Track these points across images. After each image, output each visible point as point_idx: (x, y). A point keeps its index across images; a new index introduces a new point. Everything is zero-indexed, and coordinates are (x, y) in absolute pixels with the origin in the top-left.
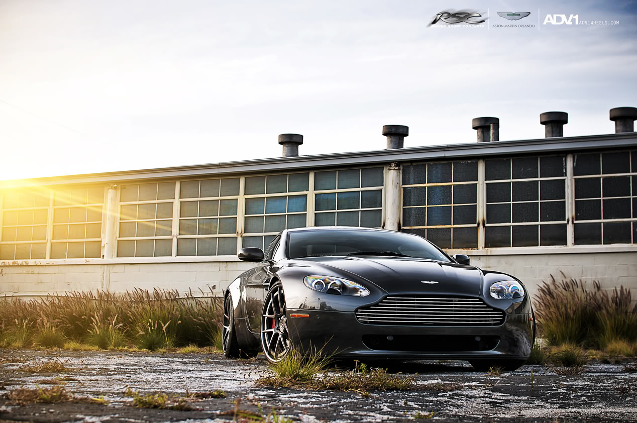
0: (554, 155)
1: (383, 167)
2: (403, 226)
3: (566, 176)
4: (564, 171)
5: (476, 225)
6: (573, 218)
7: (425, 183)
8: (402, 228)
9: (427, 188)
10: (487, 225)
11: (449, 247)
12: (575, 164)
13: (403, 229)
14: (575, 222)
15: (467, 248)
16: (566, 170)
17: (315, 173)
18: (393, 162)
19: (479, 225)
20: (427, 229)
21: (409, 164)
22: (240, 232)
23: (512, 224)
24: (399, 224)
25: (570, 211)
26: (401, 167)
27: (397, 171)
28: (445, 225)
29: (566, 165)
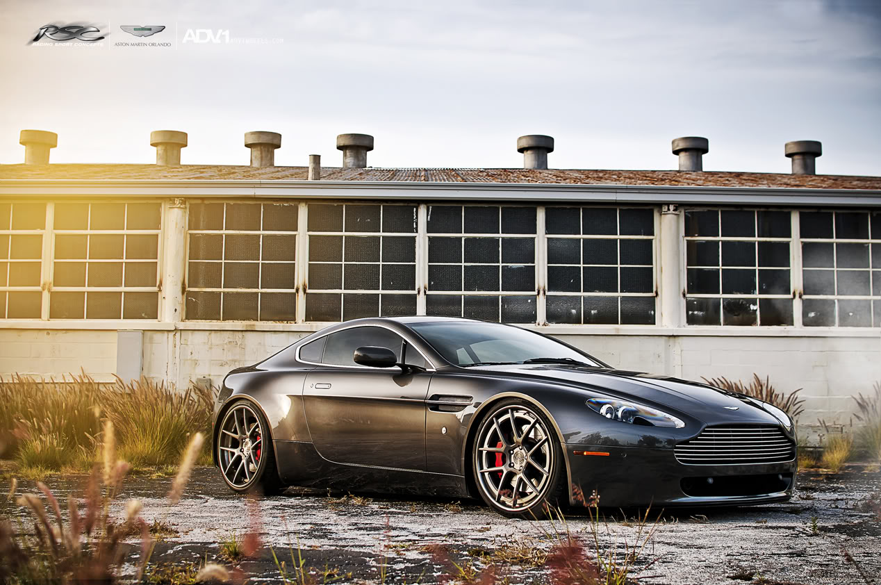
0: (402, 204)
1: (161, 204)
2: (189, 287)
3: (417, 232)
4: (415, 226)
5: (294, 291)
6: (425, 288)
7: (222, 229)
8: (188, 289)
9: (224, 236)
10: (308, 291)
11: (255, 318)
12: (429, 217)
13: (189, 291)
14: (428, 292)
15: (281, 320)
16: (417, 225)
17: (55, 204)
18: (178, 198)
19: (297, 290)
20: (224, 293)
21: (199, 201)
23: (343, 291)
24: (183, 284)
25: (422, 278)
26: (188, 206)
27: (183, 210)
28: (249, 288)
29: (417, 218)
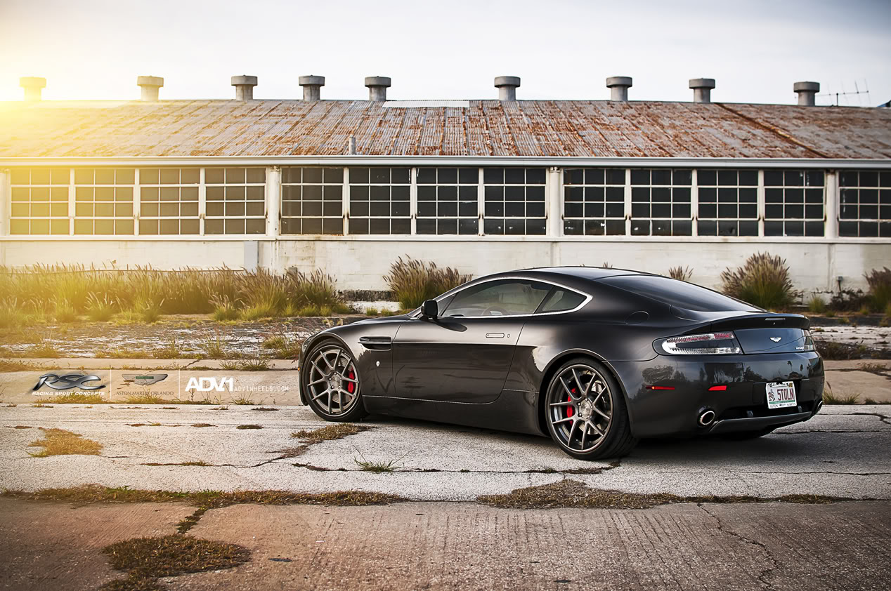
0: (402, 167)
1: (266, 169)
3: (411, 183)
5: (342, 217)
6: (416, 215)
7: (301, 183)
8: (282, 217)
9: (302, 186)
10: (350, 217)
11: (321, 233)
12: (418, 175)
14: (417, 218)
15: (335, 234)
16: (411, 179)
17: (205, 170)
18: (275, 166)
19: (344, 217)
20: (303, 219)
21: (287, 168)
22: (136, 216)
23: (370, 217)
24: (280, 214)
25: (414, 209)
26: (281, 170)
27: (278, 172)
28: (317, 216)
29: (411, 175)
